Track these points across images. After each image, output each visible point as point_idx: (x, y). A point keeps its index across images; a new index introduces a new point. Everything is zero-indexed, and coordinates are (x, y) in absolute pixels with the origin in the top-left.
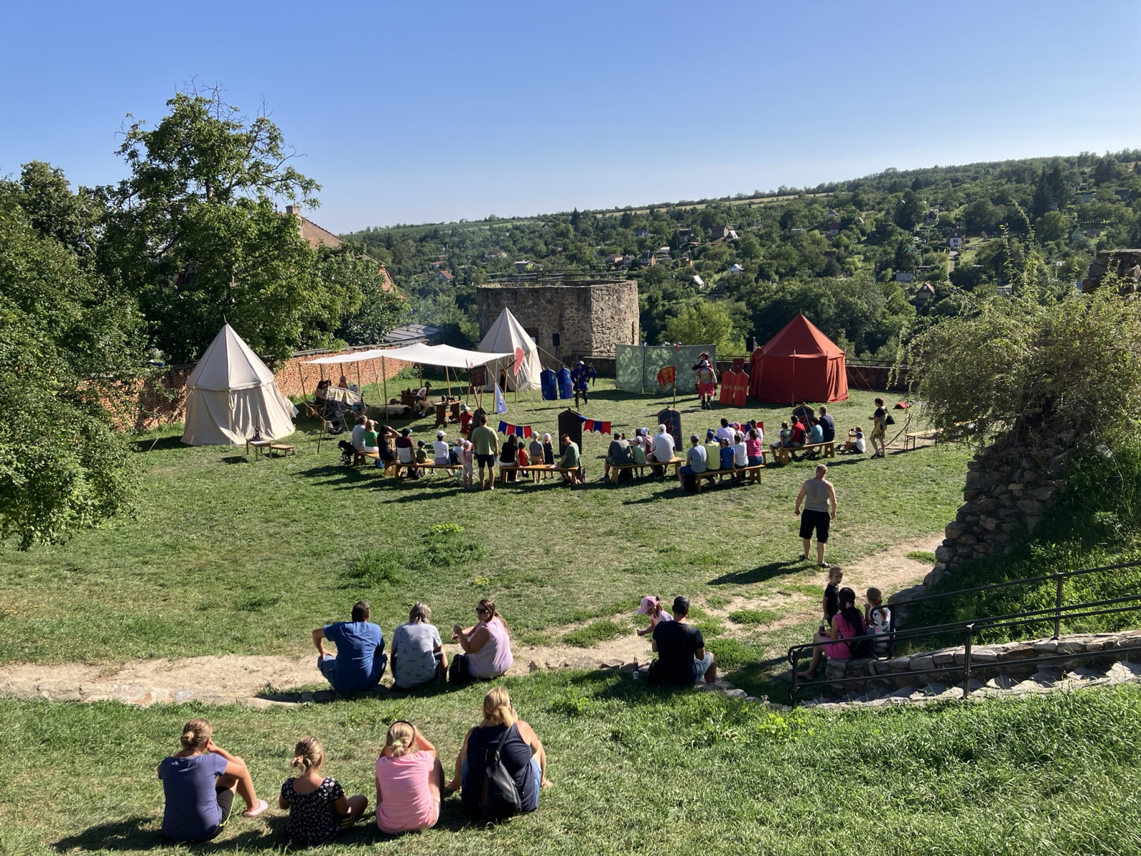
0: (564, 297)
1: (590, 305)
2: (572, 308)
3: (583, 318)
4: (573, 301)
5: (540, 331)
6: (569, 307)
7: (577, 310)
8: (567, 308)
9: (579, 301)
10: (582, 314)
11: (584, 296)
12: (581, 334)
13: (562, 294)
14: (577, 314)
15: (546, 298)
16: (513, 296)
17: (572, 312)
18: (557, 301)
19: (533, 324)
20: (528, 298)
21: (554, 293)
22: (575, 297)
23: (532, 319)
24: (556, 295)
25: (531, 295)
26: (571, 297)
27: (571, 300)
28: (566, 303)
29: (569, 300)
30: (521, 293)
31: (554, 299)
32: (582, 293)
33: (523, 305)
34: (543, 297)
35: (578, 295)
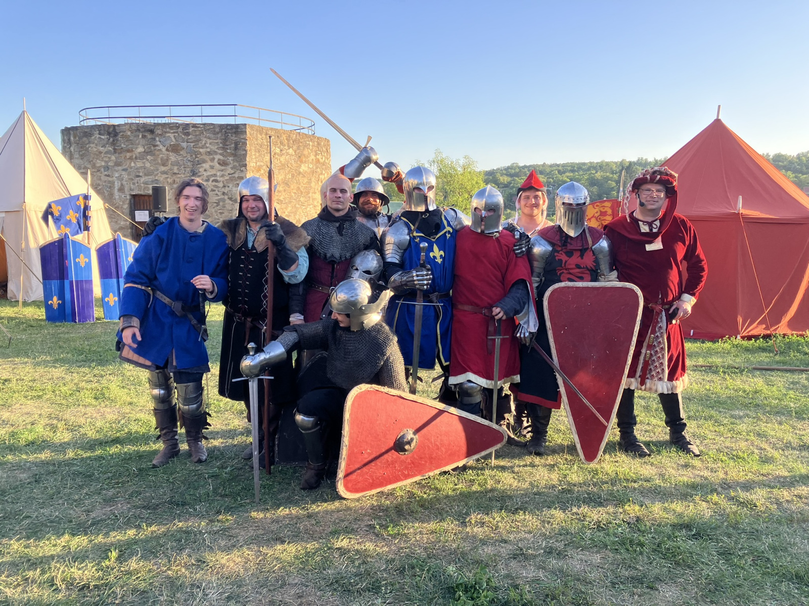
0: (199, 140)
1: (245, 155)
2: (213, 160)
3: (232, 179)
4: (214, 148)
6: (207, 158)
7: (223, 163)
8: (204, 161)
9: (224, 148)
10: (230, 171)
11: (233, 138)
12: (228, 207)
13: (196, 135)
14: (222, 171)
15: (168, 143)
16: (111, 139)
17: (212, 167)
18: (187, 147)
19: (145, 188)
20: (137, 142)
21: (181, 135)
22: (219, 141)
23: (142, 180)
24: (186, 138)
25: (140, 136)
26: (211, 141)
27: (210, 146)
28: (201, 150)
29: (208, 145)
30: (125, 134)
31: (181, 144)
32: (230, 135)
33: (128, 155)
34: (161, 140)
35: (223, 137)
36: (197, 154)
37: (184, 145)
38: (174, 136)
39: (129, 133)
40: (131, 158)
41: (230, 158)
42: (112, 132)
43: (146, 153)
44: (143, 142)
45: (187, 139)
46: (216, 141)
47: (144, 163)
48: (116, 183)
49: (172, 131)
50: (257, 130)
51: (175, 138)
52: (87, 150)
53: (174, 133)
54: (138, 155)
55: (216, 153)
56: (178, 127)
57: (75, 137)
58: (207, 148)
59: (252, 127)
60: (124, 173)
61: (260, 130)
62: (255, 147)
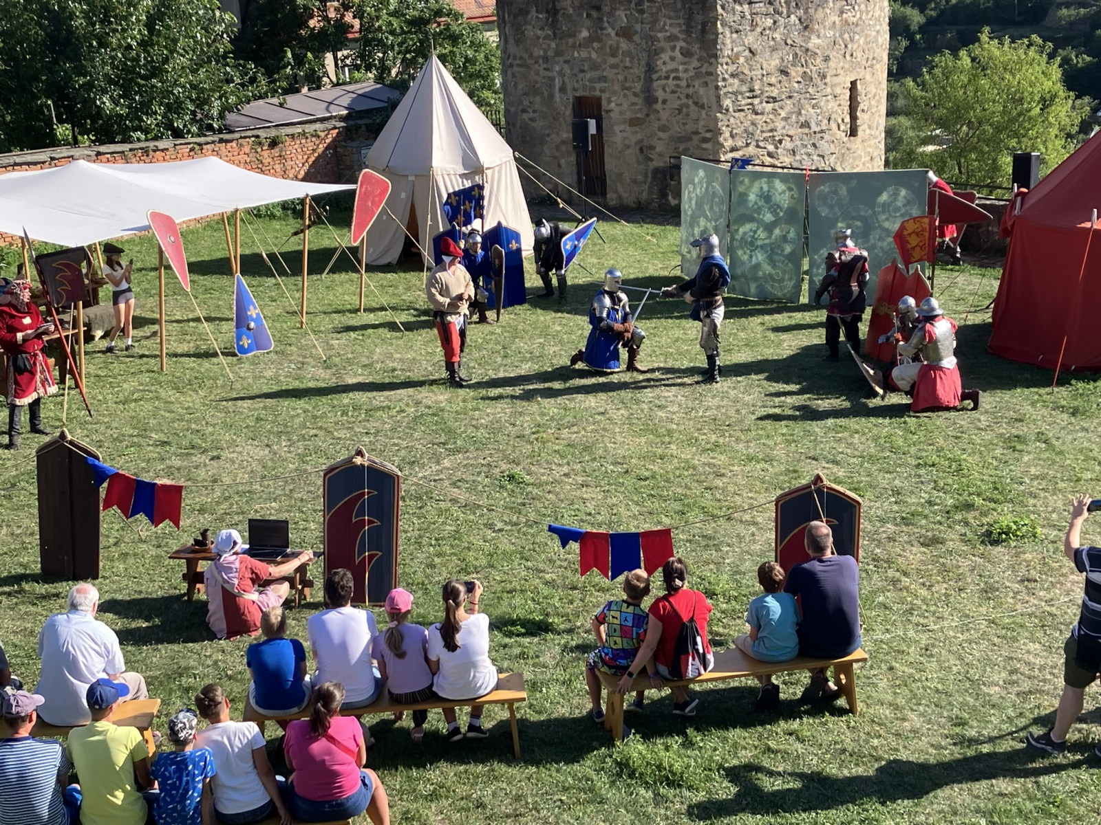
0: (656, 21)
1: (715, 42)
2: (673, 48)
3: (698, 75)
4: (675, 31)
5: (604, 103)
6: (667, 45)
7: (687, 53)
8: (663, 50)
9: (688, 32)
10: (695, 63)
11: (699, 18)
12: (693, 116)
13: (653, 14)
14: (685, 64)
15: (617, 25)
16: (550, 19)
17: (673, 59)
18: (642, 30)
19: (591, 88)
20: (581, 23)
21: (634, 12)
22: (681, 21)
23: (588, 76)
24: (640, 17)
25: (585, 15)
26: (672, 21)
27: (671, 29)
28: (659, 35)
29: (667, 28)
30: (566, 12)
31: (635, 25)
32: (695, 12)
33: (571, 41)
34: (610, 21)
35: (687, 16)
36: (653, 39)
37: (638, 27)
38: (626, 15)
39: (571, 11)
40: (573, 46)
41: (696, 46)
42: (551, 9)
43: (592, 38)
44: (588, 23)
45: (642, 19)
46: (678, 22)
47: (589, 53)
48: (557, 80)
49: (623, 8)
51: (627, 18)
52: (523, 33)
53: (625, 10)
54: (582, 41)
55: (677, 39)
56: (630, 2)
57: (509, 15)
58: (666, 31)
60: (566, 66)
62: (731, 27)
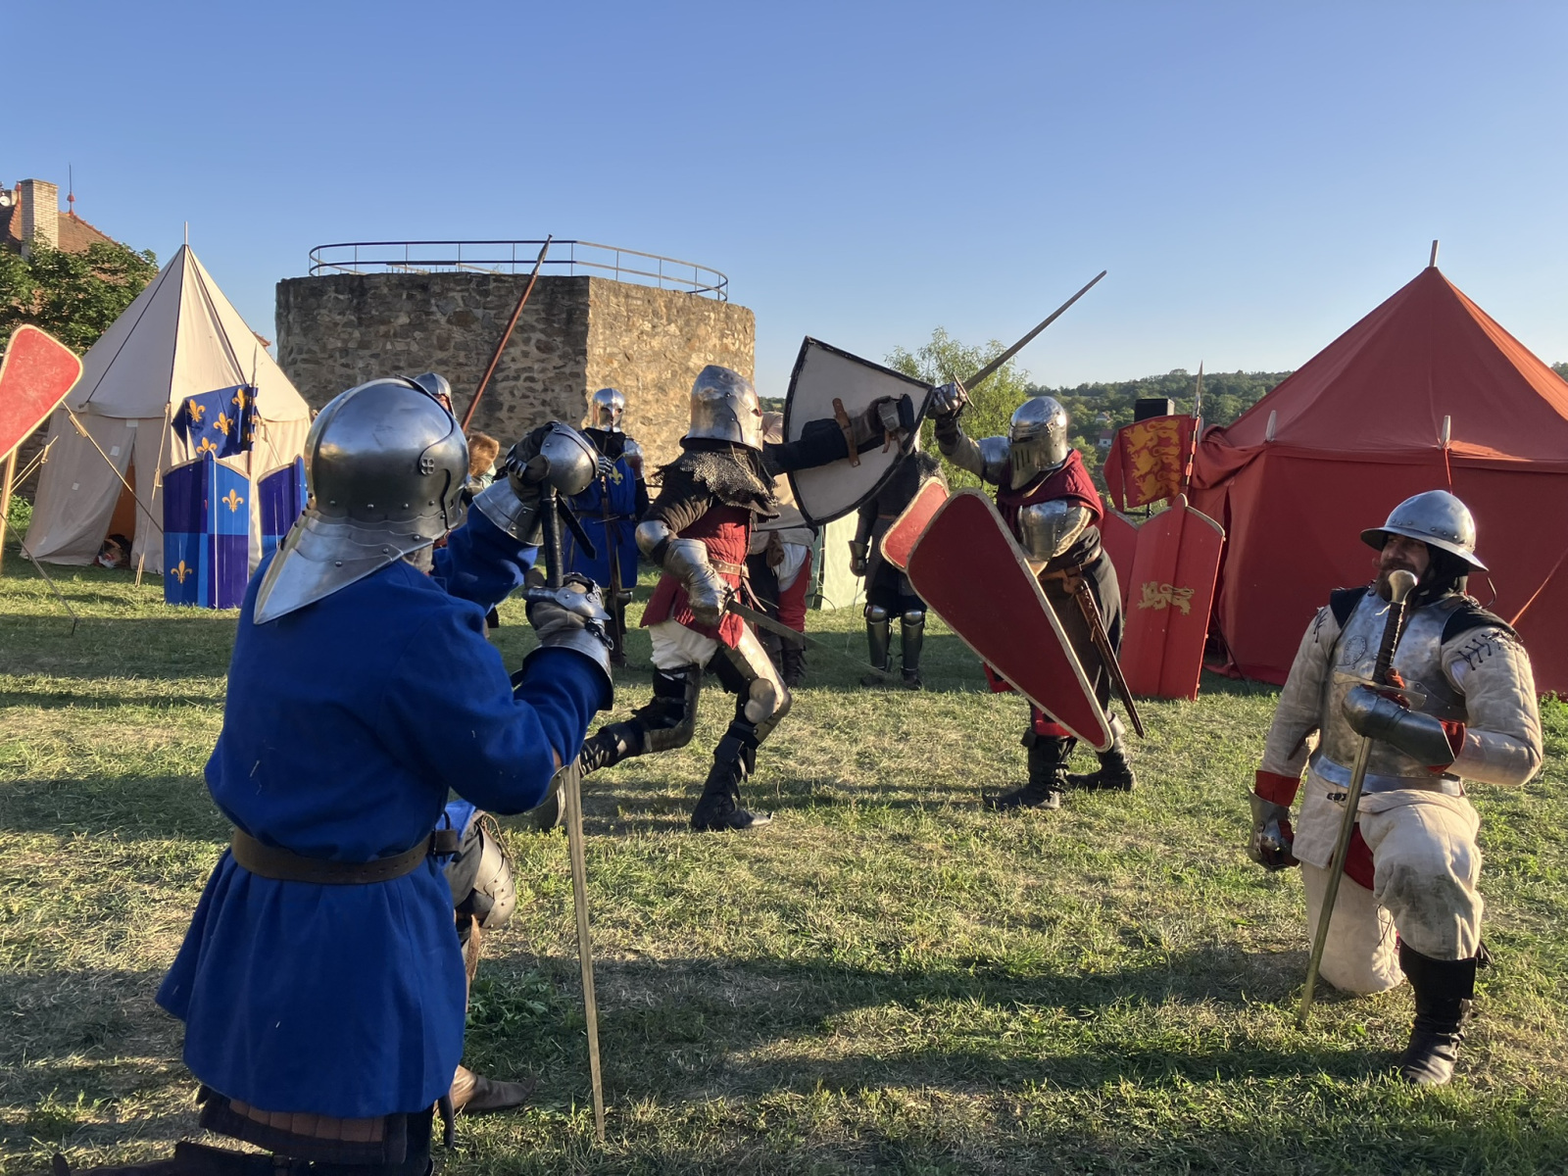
0: (505, 305)
1: (585, 334)
2: (527, 341)
3: (560, 377)
4: (531, 319)
6: (519, 337)
7: (545, 348)
9: (548, 321)
10: (556, 361)
11: (564, 305)
13: (500, 296)
14: (543, 361)
15: (450, 310)
16: (355, 301)
17: (525, 354)
18: (484, 316)
20: (398, 306)
21: (474, 294)
22: (539, 307)
24: (482, 300)
25: (404, 296)
27: (525, 316)
30: (378, 292)
31: (475, 311)
32: (559, 296)
33: (383, 329)
34: (440, 303)
35: (547, 301)
36: (500, 329)
37: (479, 313)
38: (463, 297)
39: (385, 290)
40: (386, 336)
41: (559, 339)
42: (356, 287)
43: (413, 326)
44: (408, 306)
45: (485, 303)
46: (535, 307)
47: (408, 344)
49: (458, 288)
50: (609, 289)
51: (464, 300)
52: (314, 319)
53: (461, 291)
54: (398, 329)
55: (533, 329)
56: (470, 281)
57: (296, 298)
59: (600, 282)
60: (373, 361)
61: (616, 288)
62: (604, 320)
